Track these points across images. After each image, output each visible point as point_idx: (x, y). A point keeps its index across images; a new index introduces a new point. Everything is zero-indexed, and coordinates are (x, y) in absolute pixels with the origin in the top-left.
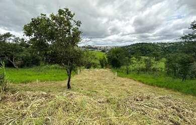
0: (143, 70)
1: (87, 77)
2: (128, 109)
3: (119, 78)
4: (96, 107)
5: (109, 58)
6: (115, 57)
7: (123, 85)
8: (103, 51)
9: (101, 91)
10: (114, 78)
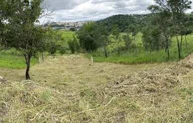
0: (123, 49)
1: (52, 67)
2: (106, 96)
3: (97, 63)
4: (65, 101)
5: (81, 39)
6: (89, 36)
7: (102, 71)
8: (73, 30)
9: (72, 83)
10: (90, 65)
